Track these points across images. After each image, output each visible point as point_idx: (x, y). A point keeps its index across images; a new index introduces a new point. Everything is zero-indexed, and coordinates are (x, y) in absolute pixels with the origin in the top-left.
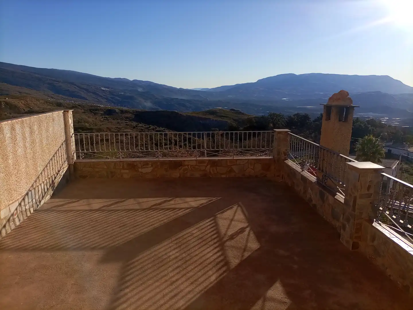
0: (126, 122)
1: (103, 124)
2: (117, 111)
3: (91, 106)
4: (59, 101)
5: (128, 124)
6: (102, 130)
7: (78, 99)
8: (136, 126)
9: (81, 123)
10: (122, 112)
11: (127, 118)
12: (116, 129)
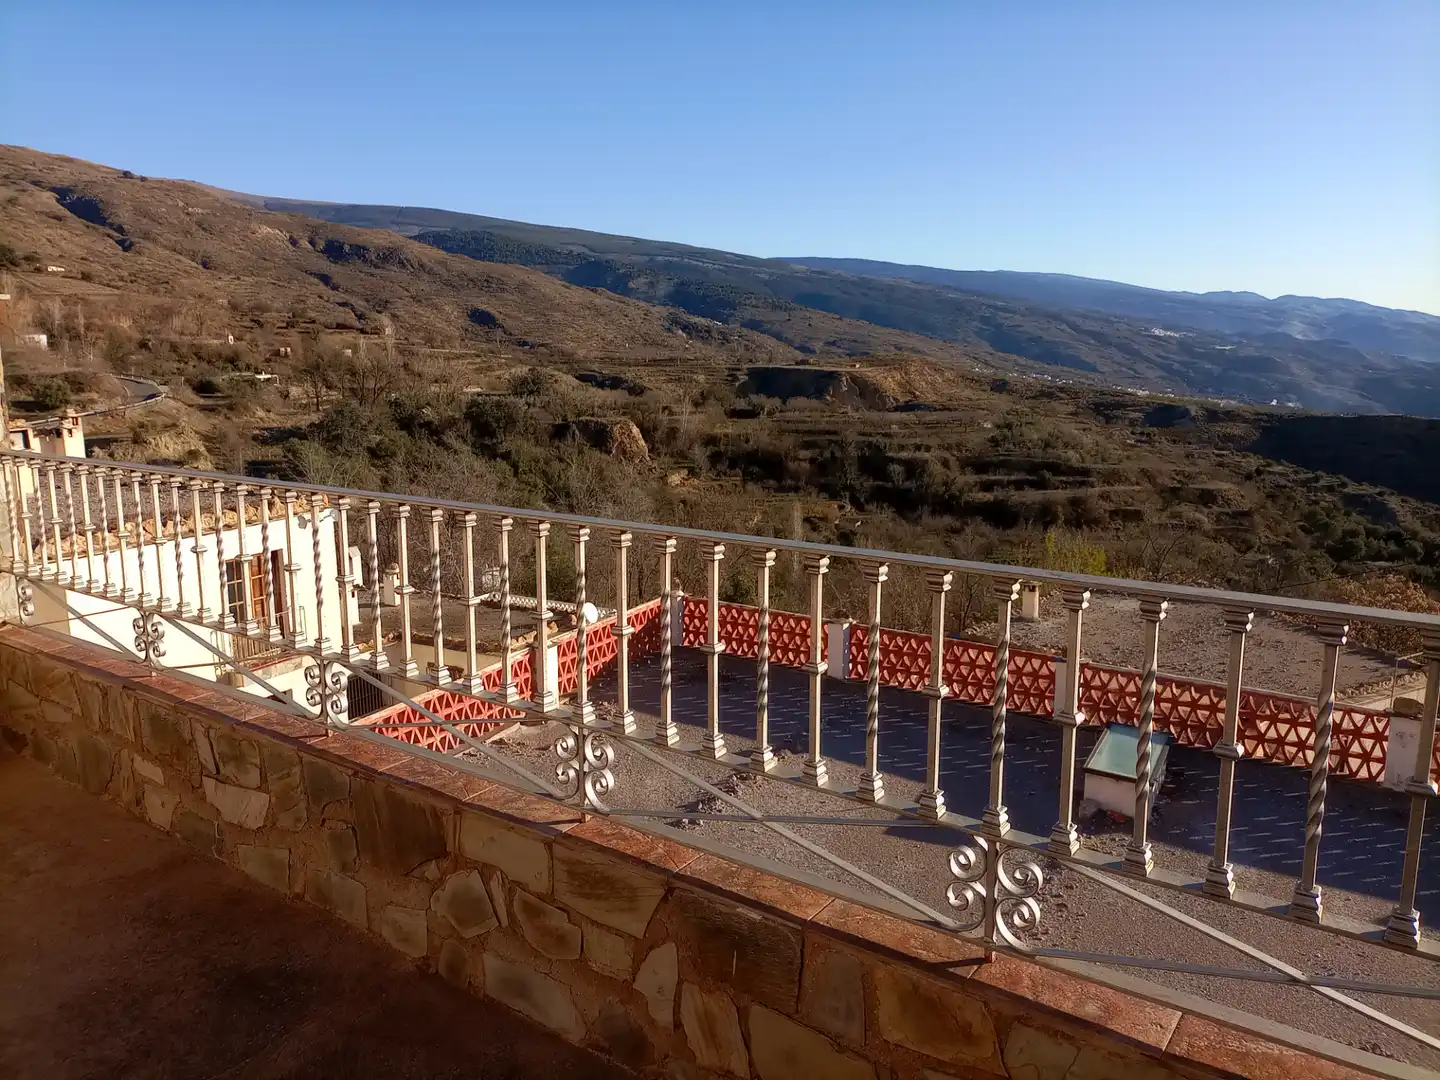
0: (1217, 455)
1: (1128, 457)
2: (1193, 413)
3: (1103, 393)
4: (1000, 375)
5: (1226, 460)
6: (1123, 479)
7: (1066, 369)
8: (1259, 472)
9: (1053, 448)
10: (1213, 415)
11: (1227, 438)
12: (1174, 479)
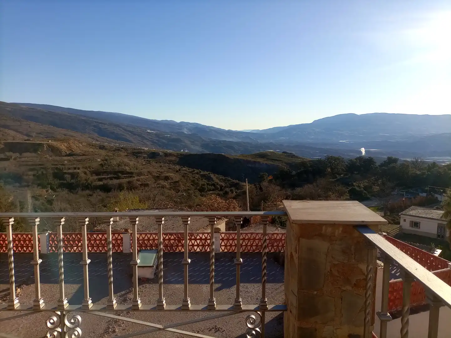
0: (168, 166)
1: (144, 168)
2: (161, 154)
3: (134, 149)
4: (102, 144)
5: (171, 167)
6: (143, 174)
7: (123, 142)
8: (180, 170)
9: (121, 166)
10: (166, 155)
11: (170, 161)
12: (157, 173)
